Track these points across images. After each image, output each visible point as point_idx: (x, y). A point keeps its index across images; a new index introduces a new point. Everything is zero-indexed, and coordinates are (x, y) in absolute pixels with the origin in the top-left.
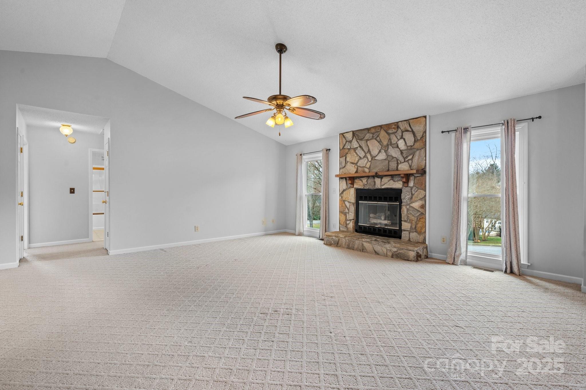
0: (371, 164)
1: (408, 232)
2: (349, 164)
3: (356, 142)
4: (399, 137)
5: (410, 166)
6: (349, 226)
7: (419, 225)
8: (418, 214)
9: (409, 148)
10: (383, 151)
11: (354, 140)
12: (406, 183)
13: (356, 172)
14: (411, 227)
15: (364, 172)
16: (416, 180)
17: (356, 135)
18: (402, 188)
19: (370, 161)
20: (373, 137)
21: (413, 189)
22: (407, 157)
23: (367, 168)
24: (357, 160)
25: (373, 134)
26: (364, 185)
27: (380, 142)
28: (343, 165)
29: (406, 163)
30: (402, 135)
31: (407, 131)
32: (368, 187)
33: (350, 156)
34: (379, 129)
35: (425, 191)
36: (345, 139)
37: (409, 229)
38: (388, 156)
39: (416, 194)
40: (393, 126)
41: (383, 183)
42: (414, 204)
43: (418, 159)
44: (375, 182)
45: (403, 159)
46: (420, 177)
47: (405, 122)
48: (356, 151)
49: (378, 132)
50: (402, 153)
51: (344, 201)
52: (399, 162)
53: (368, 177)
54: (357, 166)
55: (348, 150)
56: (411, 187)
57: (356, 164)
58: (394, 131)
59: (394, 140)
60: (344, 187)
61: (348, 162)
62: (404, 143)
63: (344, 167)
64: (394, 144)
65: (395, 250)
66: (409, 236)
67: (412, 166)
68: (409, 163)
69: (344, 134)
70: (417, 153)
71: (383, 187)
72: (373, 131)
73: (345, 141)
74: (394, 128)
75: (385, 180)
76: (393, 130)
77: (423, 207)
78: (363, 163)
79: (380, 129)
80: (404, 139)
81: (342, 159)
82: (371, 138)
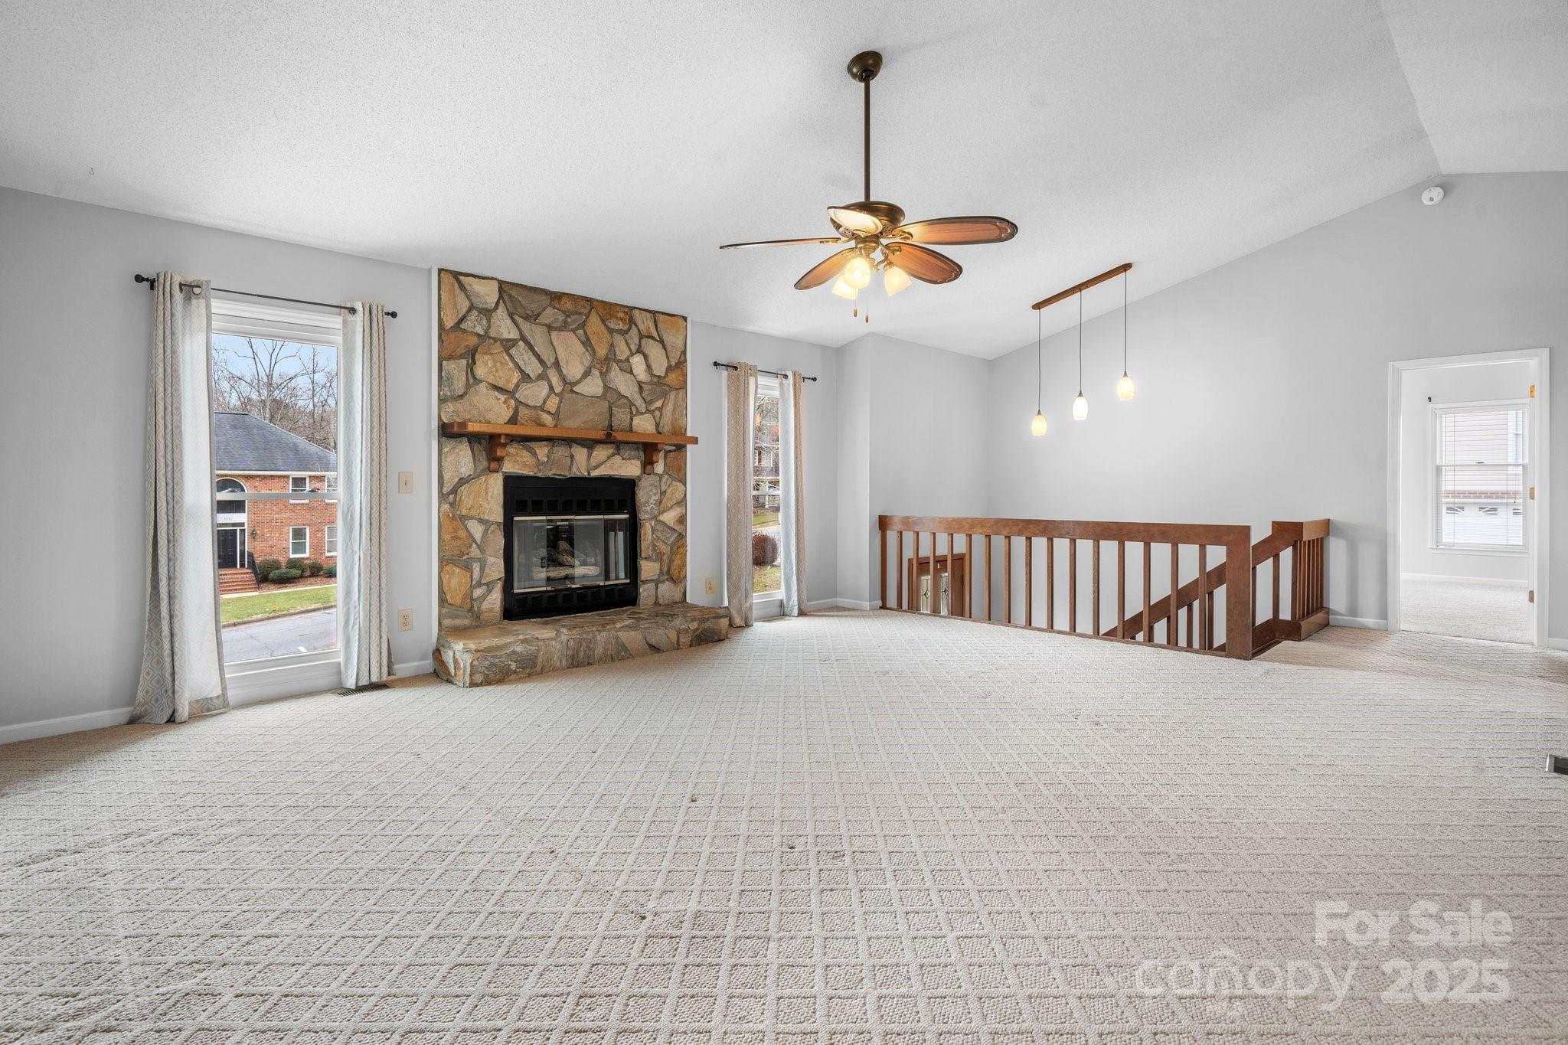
0: (561, 402)
1: (653, 585)
2: (482, 387)
3: (509, 322)
4: (634, 348)
5: (657, 425)
6: (485, 603)
7: (677, 562)
8: (672, 539)
9: (655, 380)
10: (596, 372)
11: (501, 312)
12: (648, 463)
13: (513, 420)
14: (661, 570)
15: (539, 423)
16: (669, 459)
17: (506, 297)
18: (639, 478)
19: (556, 394)
20: (565, 322)
21: (664, 480)
22: (651, 402)
23: (549, 413)
24: (515, 381)
25: (567, 314)
26: (539, 463)
27: (587, 343)
28: (459, 385)
29: (648, 416)
30: (640, 345)
31: (652, 338)
32: (552, 472)
33: (490, 364)
34: (584, 307)
35: (685, 484)
36: (468, 297)
37: (656, 577)
38: (607, 388)
39: (669, 491)
40: (621, 315)
41: (593, 462)
42: (665, 514)
43: (674, 409)
44: (572, 456)
45: (644, 405)
46: (677, 453)
47: (648, 314)
48: (513, 351)
49: (580, 314)
50: (640, 386)
51: (463, 518)
52: (634, 409)
53: (550, 439)
54: (517, 400)
55: (476, 340)
56: (658, 475)
57: (511, 394)
58: (622, 326)
59: (622, 352)
60: (463, 470)
61: (478, 381)
62: (644, 366)
63: (461, 396)
64: (621, 361)
65: (694, 625)
66: (656, 593)
67: (661, 425)
68: (654, 417)
69: (462, 278)
70: (672, 395)
71: (595, 473)
72: (568, 305)
73: (467, 304)
74: (621, 319)
75: (601, 453)
76: (619, 325)
77: (682, 520)
78: (533, 394)
79: (589, 308)
80: (646, 357)
81: (449, 366)
82: (558, 324)
